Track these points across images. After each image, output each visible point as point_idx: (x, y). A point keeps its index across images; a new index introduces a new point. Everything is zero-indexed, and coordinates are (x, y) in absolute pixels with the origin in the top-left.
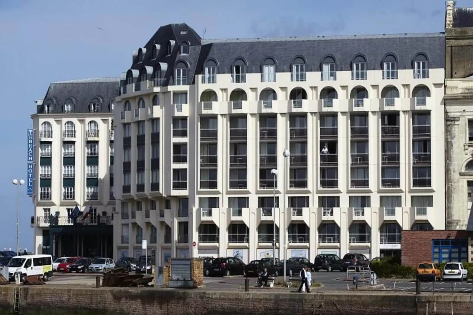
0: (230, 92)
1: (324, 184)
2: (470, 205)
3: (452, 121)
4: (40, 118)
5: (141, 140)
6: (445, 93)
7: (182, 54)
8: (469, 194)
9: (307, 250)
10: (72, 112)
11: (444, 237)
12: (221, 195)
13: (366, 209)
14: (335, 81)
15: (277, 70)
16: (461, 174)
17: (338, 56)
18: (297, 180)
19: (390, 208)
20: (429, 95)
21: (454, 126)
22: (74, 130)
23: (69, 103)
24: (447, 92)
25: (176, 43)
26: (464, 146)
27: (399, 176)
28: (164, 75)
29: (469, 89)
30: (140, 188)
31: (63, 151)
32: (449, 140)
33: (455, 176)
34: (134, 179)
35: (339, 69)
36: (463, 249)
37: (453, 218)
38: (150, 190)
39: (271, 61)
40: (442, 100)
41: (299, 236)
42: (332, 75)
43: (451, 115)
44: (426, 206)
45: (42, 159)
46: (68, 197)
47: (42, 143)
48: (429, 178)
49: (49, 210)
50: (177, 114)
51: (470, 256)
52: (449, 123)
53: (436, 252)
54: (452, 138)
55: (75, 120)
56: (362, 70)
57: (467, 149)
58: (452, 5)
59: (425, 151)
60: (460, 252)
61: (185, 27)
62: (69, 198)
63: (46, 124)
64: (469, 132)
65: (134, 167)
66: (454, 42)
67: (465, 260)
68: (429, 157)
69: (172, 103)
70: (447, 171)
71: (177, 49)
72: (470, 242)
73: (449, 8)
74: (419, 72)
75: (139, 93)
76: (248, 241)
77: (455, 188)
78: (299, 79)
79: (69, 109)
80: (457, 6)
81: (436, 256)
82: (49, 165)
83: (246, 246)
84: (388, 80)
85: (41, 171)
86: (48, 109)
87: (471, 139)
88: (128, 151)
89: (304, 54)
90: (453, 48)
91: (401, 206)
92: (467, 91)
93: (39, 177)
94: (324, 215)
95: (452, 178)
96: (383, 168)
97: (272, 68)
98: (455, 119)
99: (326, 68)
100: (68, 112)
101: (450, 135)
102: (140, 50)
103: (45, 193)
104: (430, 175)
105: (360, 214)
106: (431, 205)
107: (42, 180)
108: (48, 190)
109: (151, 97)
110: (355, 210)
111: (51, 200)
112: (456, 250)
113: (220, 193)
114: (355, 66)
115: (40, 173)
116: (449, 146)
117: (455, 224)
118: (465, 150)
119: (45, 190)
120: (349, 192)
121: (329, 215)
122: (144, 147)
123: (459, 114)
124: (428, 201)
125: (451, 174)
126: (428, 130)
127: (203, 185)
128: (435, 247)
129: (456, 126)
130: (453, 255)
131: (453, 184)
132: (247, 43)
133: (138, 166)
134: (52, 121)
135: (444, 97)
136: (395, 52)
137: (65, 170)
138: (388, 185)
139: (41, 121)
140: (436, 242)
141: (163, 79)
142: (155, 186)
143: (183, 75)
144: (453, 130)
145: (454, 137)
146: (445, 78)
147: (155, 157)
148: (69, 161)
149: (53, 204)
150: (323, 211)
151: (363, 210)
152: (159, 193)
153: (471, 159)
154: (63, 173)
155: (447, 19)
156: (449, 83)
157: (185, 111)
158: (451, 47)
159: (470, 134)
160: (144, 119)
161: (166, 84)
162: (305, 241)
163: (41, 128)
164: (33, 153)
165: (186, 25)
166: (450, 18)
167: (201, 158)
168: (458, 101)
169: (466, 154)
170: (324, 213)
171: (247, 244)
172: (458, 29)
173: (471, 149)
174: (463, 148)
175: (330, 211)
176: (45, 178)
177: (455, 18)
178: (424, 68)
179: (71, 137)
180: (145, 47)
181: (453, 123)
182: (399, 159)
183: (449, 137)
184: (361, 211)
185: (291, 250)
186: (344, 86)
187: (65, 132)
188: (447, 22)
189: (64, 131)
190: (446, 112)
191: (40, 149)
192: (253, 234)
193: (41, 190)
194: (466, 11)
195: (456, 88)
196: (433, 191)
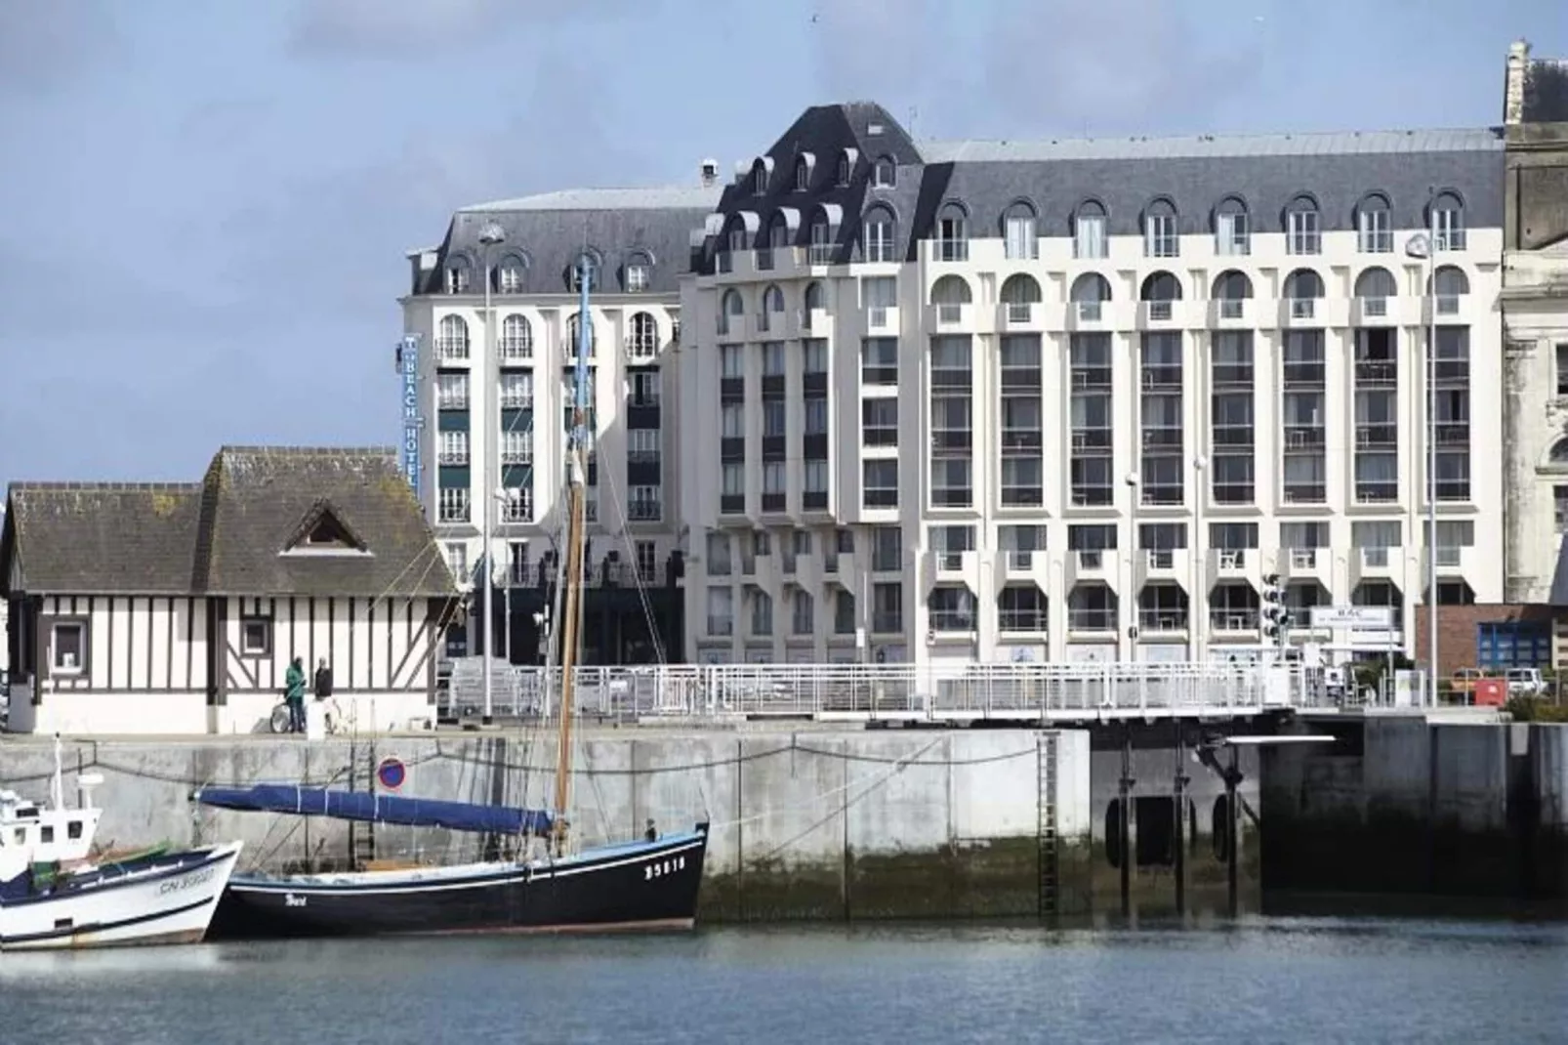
0: (1000, 281)
1: (1221, 495)
2: (1558, 540)
3: (1518, 349)
4: (438, 305)
5: (773, 388)
6: (1503, 285)
7: (880, 186)
8: (1559, 517)
9: (1183, 647)
10: (519, 290)
11: (1503, 618)
12: (982, 520)
13: (1320, 552)
14: (1246, 257)
15: (1109, 231)
16: (1539, 471)
17: (1252, 197)
18: (1156, 485)
19: (1374, 549)
20: (1466, 290)
21: (1524, 361)
22: (530, 339)
23: (512, 265)
24: (1508, 282)
25: (861, 154)
26: (1548, 406)
27: (1395, 476)
28: (834, 234)
29: (1558, 276)
30: (774, 501)
31: (500, 394)
32: (1513, 392)
33: (1525, 475)
34: (752, 480)
35: (1254, 227)
36: (1543, 642)
37: (1520, 570)
38: (801, 506)
39: (1095, 208)
40: (1497, 301)
41: (1161, 615)
42: (1239, 241)
43: (1517, 334)
44: (1459, 545)
45: (444, 414)
46: (514, 513)
47: (442, 371)
48: (1465, 481)
49: (463, 547)
50: (874, 331)
51: (1557, 656)
52: (1511, 353)
53: (1485, 650)
54: (1519, 389)
55: (531, 312)
56: (1308, 229)
57: (1553, 414)
58: (1520, 55)
59: (1456, 417)
60: (1535, 648)
61: (878, 115)
62: (518, 516)
63: (451, 323)
64: (1559, 374)
65: (753, 450)
66: (1523, 159)
67: (1547, 664)
68: (1465, 433)
69: (860, 306)
70: (1508, 464)
71: (866, 173)
72: (1556, 627)
73: (1513, 64)
74: (1443, 235)
75: (767, 275)
76: (1044, 626)
77: (1525, 504)
78: (1162, 253)
79: (513, 282)
80: (1532, 54)
81: (1486, 656)
82: (463, 430)
83: (1041, 639)
84: (1371, 254)
85: (442, 445)
86: (455, 281)
87: (1562, 389)
88: (736, 411)
89: (1173, 192)
90: (1523, 172)
91: (1400, 544)
92: (1553, 280)
93: (437, 461)
94: (1223, 567)
95: (1518, 479)
96: (1358, 457)
97: (1097, 225)
98: (1525, 345)
99: (1225, 224)
100: (509, 291)
101: (1515, 380)
102: (759, 164)
103: (451, 504)
104: (1467, 473)
105: (1306, 563)
106: (1469, 541)
107: (444, 471)
108: (459, 494)
109: (803, 288)
110: (1295, 553)
111: (469, 521)
112: (1527, 644)
113: (979, 517)
114: (1292, 220)
115: (438, 450)
116: (1513, 406)
117: (1525, 585)
118: (1549, 414)
119: (451, 494)
120: (1278, 512)
121: (1233, 566)
122: (782, 408)
123: (1537, 332)
124: (1463, 532)
125: (1516, 470)
126: (1465, 369)
127: (938, 497)
128: (1482, 640)
129: (1528, 361)
130: (1522, 655)
131: (1520, 493)
132: (1035, 162)
133: (765, 449)
134: (467, 312)
135: (1501, 293)
136: (1387, 189)
137: (507, 445)
138: (1370, 496)
139: (440, 312)
140: (1487, 629)
141: (831, 246)
142: (816, 499)
143: (884, 237)
144: (1521, 369)
145: (1524, 385)
146: (1504, 248)
147: (815, 430)
148: (518, 419)
149: (473, 533)
150: (1220, 557)
151: (1313, 553)
152: (829, 515)
153: (1563, 436)
154: (501, 451)
155: (1510, 97)
156: (1514, 259)
157: (892, 324)
158: (1519, 169)
159: (1561, 378)
160: (782, 338)
161: (842, 258)
162: (1176, 624)
163: (439, 333)
164: (418, 396)
165: (877, 108)
166: (1516, 94)
167: (934, 434)
168: (1534, 302)
169: (1551, 425)
170: (1224, 560)
171: (1042, 635)
172: (1536, 127)
173: (1562, 413)
174: (1545, 410)
175: (1234, 557)
176: (451, 463)
177: (1527, 92)
178: (1454, 225)
179: (520, 356)
180: (768, 155)
181: (1521, 352)
182: (1395, 438)
183: (1511, 386)
184: (1306, 557)
185: (1145, 646)
186: (1269, 269)
187: (505, 343)
188: (1510, 105)
189: (502, 341)
190: (1505, 329)
191: (436, 386)
192: (1058, 611)
193: (442, 495)
194: (1554, 70)
195: (1529, 272)
196: (1473, 510)
